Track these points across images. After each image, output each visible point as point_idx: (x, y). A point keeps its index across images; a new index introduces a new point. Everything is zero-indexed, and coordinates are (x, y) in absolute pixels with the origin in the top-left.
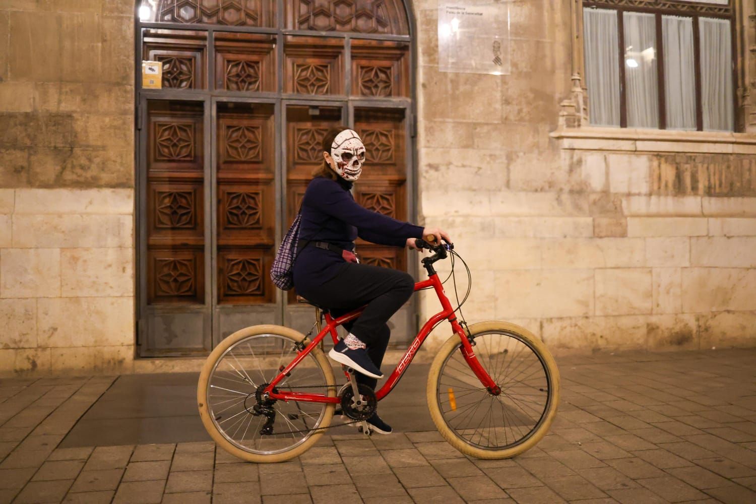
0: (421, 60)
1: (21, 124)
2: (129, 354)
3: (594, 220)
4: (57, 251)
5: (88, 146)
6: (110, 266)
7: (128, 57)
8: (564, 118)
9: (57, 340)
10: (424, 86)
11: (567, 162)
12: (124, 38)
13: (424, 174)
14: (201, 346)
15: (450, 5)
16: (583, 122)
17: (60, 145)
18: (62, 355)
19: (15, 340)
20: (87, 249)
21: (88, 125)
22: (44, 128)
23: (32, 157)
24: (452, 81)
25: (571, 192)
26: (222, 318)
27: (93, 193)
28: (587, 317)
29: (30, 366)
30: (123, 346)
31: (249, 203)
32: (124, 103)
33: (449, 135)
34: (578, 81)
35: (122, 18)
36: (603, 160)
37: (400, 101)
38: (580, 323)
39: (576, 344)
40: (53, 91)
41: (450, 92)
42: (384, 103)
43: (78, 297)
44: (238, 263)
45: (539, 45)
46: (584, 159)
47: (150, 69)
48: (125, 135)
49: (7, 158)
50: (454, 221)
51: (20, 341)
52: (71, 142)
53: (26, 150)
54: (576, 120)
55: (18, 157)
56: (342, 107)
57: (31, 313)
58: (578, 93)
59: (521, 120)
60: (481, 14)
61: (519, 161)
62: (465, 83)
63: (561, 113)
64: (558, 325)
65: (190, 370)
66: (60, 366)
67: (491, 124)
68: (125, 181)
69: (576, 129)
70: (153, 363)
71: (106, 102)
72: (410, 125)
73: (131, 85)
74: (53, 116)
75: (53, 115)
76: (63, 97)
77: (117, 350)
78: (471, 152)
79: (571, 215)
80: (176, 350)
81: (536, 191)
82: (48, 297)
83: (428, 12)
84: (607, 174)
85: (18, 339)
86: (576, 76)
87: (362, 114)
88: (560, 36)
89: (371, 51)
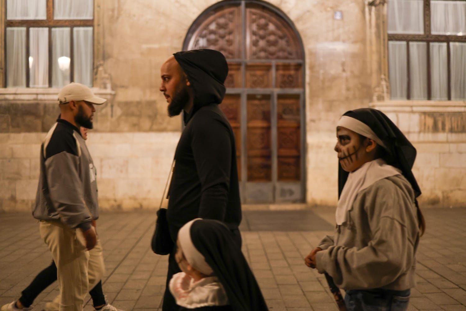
0: (308, 72)
1: (135, 106)
4: (150, 159)
8: (376, 97)
9: (150, 196)
10: (309, 84)
13: (309, 124)
16: (386, 98)
17: (151, 114)
20: (162, 158)
22: (144, 107)
23: (140, 120)
24: (322, 81)
27: (164, 134)
29: (140, 207)
33: (320, 106)
36: (396, 116)
37: (298, 91)
40: (148, 92)
41: (321, 86)
42: (290, 92)
45: (364, 62)
49: (130, 120)
50: (322, 146)
52: (156, 113)
53: (138, 117)
54: (382, 97)
55: (134, 120)
56: (271, 94)
57: (140, 185)
58: (383, 85)
59: (355, 98)
60: (336, 49)
62: (328, 82)
63: (375, 95)
67: (340, 100)
68: (177, 129)
69: (382, 102)
72: (302, 101)
75: (148, 102)
78: (330, 113)
82: (146, 178)
83: (311, 50)
85: (135, 195)
86: (383, 76)
87: (280, 97)
88: (375, 57)
89: (286, 67)
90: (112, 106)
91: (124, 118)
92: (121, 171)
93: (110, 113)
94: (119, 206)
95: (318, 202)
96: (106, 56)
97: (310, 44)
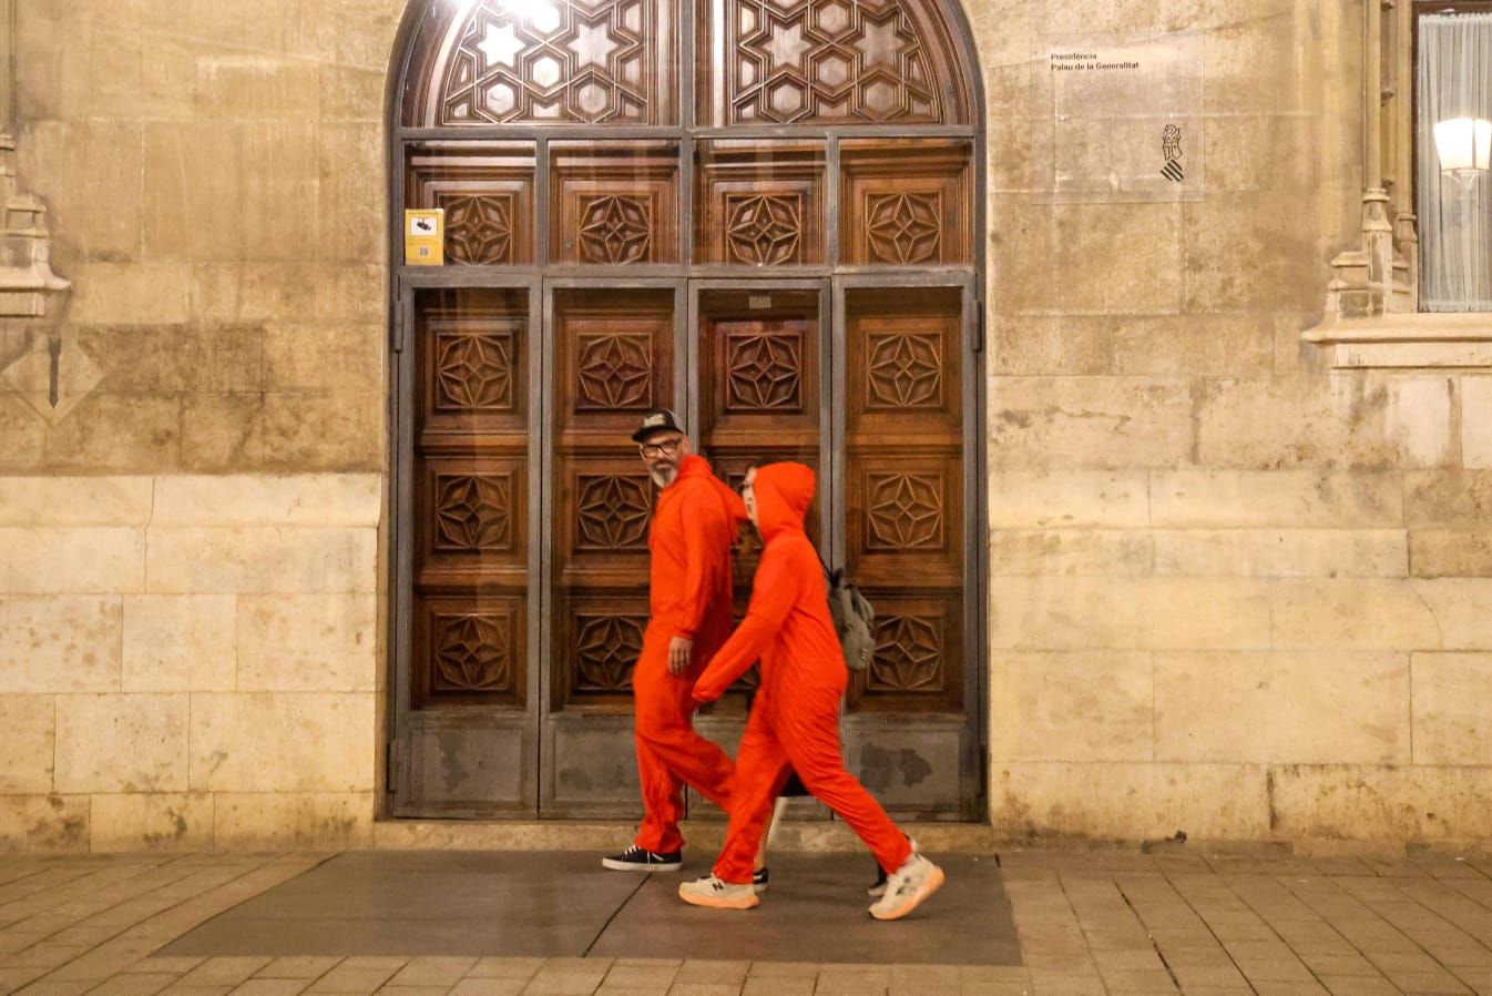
0: (992, 181)
1: (166, 349)
2: (363, 809)
3: (1408, 536)
4: (230, 600)
5: (294, 389)
6: (331, 630)
7: (372, 206)
8: (1339, 295)
9: (227, 777)
10: (995, 237)
11: (1348, 399)
12: (363, 168)
13: (994, 435)
14: (513, 798)
15: (1060, 51)
16: (1389, 301)
17: (240, 388)
18: (235, 808)
19: (147, 776)
20: (288, 597)
21: (293, 346)
22: (210, 354)
23: (187, 412)
24: (1062, 224)
25: (1357, 468)
26: (561, 739)
27: (303, 482)
28: (1390, 767)
29: (173, 829)
30: (352, 792)
31: (627, 498)
32: (364, 300)
33: (1053, 344)
34: (1379, 204)
35: (359, 126)
36: (1446, 390)
37: (949, 272)
38: (1371, 781)
39: (1361, 831)
40: (226, 280)
41: (1058, 249)
42: (914, 278)
43: (267, 692)
44: (601, 625)
45: (1279, 125)
46: (1391, 389)
47: (420, 225)
48: (366, 365)
49: (140, 415)
50: (1057, 539)
51: (157, 778)
52: (262, 381)
53: (176, 399)
54: (1370, 299)
55: (160, 413)
56: (819, 290)
57: (178, 723)
58: (1378, 234)
59: (1230, 304)
60: (1136, 65)
61: (1223, 399)
62: (1094, 228)
63: (1332, 285)
64: (1315, 781)
65: (485, 847)
66: (230, 830)
67: (1156, 317)
68: (365, 458)
69: (1370, 320)
70: (412, 829)
71: (330, 300)
72: (971, 325)
73: (377, 264)
74: (228, 331)
75: (227, 328)
76: (246, 292)
77: (341, 803)
78: (1105, 383)
79: (1353, 524)
80: (464, 804)
81: (1266, 467)
82: (210, 692)
83: (1007, 71)
84: (1455, 425)
85: (152, 773)
86: (1376, 193)
87: (861, 302)
88: (1337, 100)
89: (892, 160)
90: (54, 349)
91: (108, 403)
92: (90, 660)
93: (44, 383)
94: (73, 827)
95: (1041, 819)
96: (27, 109)
97: (1005, 42)
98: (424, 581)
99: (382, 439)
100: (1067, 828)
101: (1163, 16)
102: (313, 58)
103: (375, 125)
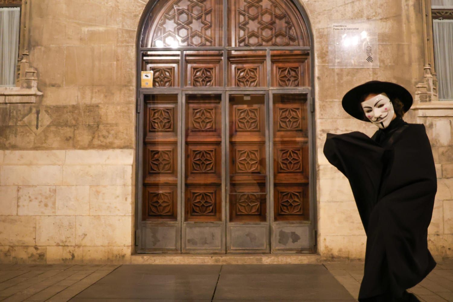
0: (317, 62)
1: (70, 112)
2: (128, 251)
3: (442, 166)
4: (88, 187)
5: (108, 124)
6: (118, 197)
7: (131, 69)
8: (419, 96)
9: (87, 241)
10: (319, 78)
12: (129, 58)
13: (319, 137)
14: (174, 248)
15: (336, 24)
16: (433, 97)
17: (91, 124)
18: (89, 251)
19: (63, 240)
20: (105, 187)
21: (107, 111)
22: (83, 114)
23: (76, 131)
24: (338, 74)
26: (188, 230)
27: (110, 152)
28: (438, 235)
29: (71, 257)
30: (125, 246)
31: (207, 157)
32: (129, 97)
33: (336, 110)
34: (428, 70)
35: (128, 46)
36: (449, 124)
37: (304, 89)
38: (432, 239)
40: (88, 92)
41: (337, 82)
42: (293, 91)
43: (99, 216)
44: (199, 195)
45: (399, 47)
46: (434, 123)
47: (146, 76)
48: (129, 117)
49: (62, 132)
51: (66, 242)
52: (98, 121)
53: (73, 127)
54: (428, 96)
55: (68, 132)
56: (265, 94)
57: (72, 225)
58: (429, 78)
60: (358, 29)
62: (347, 75)
63: (416, 93)
65: (165, 263)
66: (88, 258)
68: (129, 144)
69: (428, 103)
70: (143, 258)
71: (118, 97)
72: (311, 104)
73: (133, 86)
74: (88, 107)
75: (88, 106)
76: (94, 95)
77: (121, 249)
78: (352, 121)
80: (159, 249)
82: (82, 215)
83: (321, 30)
84: (452, 134)
85: (64, 240)
86: (427, 67)
87: (277, 98)
88: (415, 40)
89: (285, 57)
90: (38, 113)
91: (53, 128)
92: (46, 205)
93: (34, 122)
94: (42, 256)
95: (336, 253)
96: (33, 43)
97: (320, 22)
98: (146, 182)
99: (134, 139)
100: (344, 256)
101: (365, 15)
102: (115, 27)
103: (133, 46)
